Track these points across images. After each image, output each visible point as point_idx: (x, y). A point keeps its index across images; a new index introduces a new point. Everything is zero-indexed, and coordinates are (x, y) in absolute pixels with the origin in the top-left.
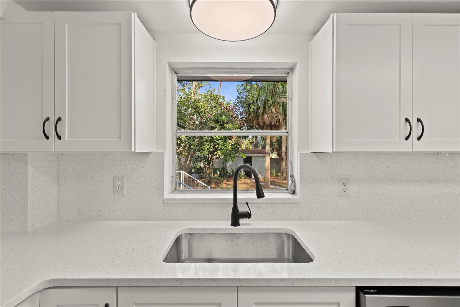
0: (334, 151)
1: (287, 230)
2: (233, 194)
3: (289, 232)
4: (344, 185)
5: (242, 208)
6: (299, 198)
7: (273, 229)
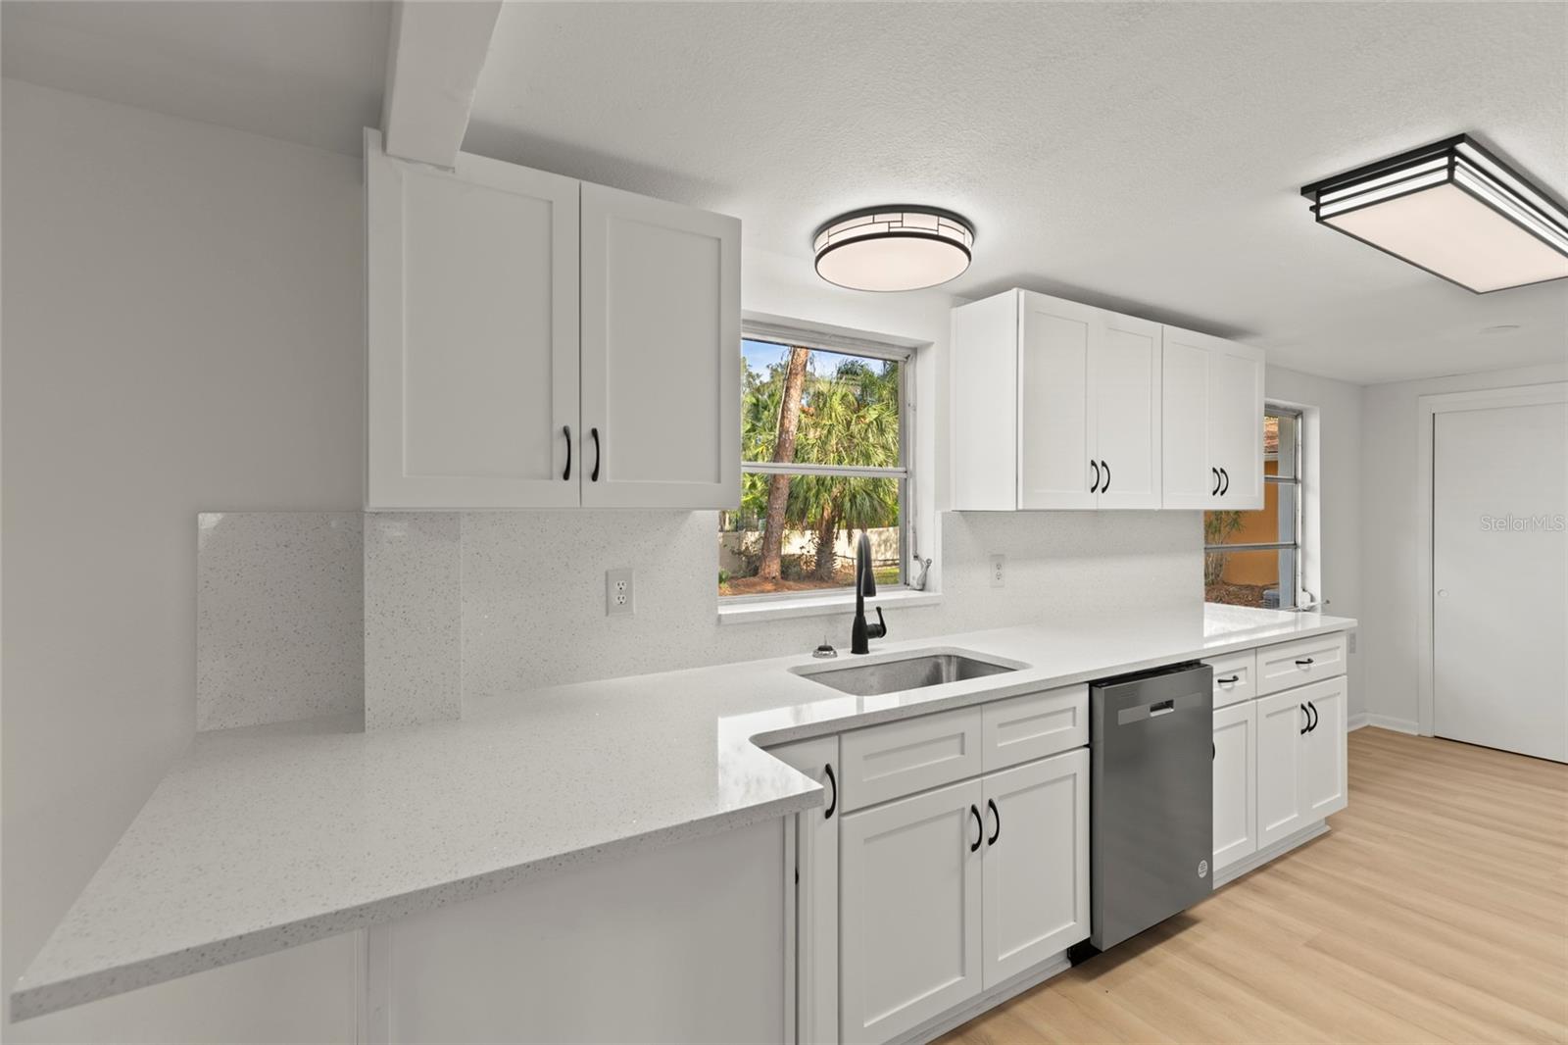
0: (1020, 507)
1: (944, 648)
2: (855, 596)
3: (949, 653)
4: (999, 567)
5: (872, 619)
6: (940, 594)
7: (923, 651)
